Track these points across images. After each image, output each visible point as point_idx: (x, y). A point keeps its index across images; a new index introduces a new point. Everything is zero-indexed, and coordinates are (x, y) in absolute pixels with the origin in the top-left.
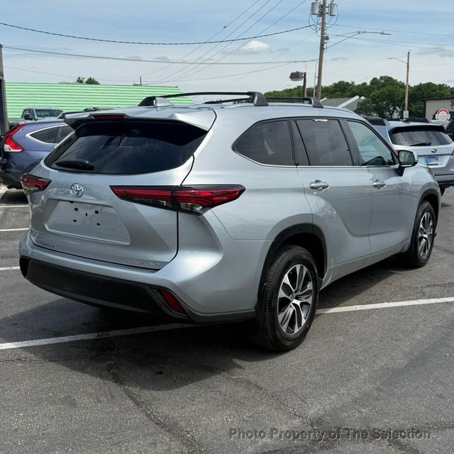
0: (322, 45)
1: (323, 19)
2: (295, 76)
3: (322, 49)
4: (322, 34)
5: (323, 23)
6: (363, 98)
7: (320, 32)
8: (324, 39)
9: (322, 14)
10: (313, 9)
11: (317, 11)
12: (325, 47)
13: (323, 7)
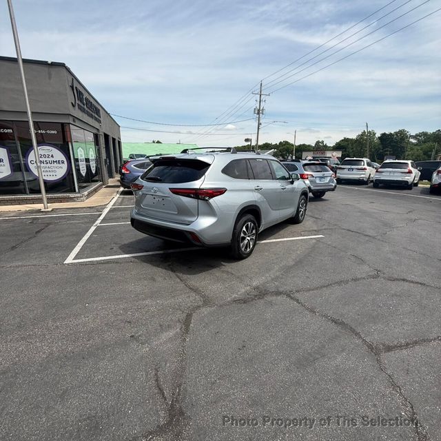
0: (258, 127)
2: (247, 140)
3: (258, 129)
5: (259, 117)
6: (276, 150)
7: (258, 121)
8: (259, 124)
9: (258, 113)
11: (256, 112)
12: (260, 128)
13: (259, 110)
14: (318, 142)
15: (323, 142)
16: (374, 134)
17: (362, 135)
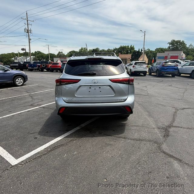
0: (29, 41)
1: (29, 34)
2: (23, 49)
3: (29, 42)
4: (29, 38)
5: (29, 35)
6: (34, 56)
7: (28, 37)
8: (29, 39)
9: (28, 32)
10: (25, 31)
11: (26, 31)
12: (30, 42)
13: (28, 30)
14: (59, 52)
15: (62, 52)
16: (87, 49)
17: (81, 49)
